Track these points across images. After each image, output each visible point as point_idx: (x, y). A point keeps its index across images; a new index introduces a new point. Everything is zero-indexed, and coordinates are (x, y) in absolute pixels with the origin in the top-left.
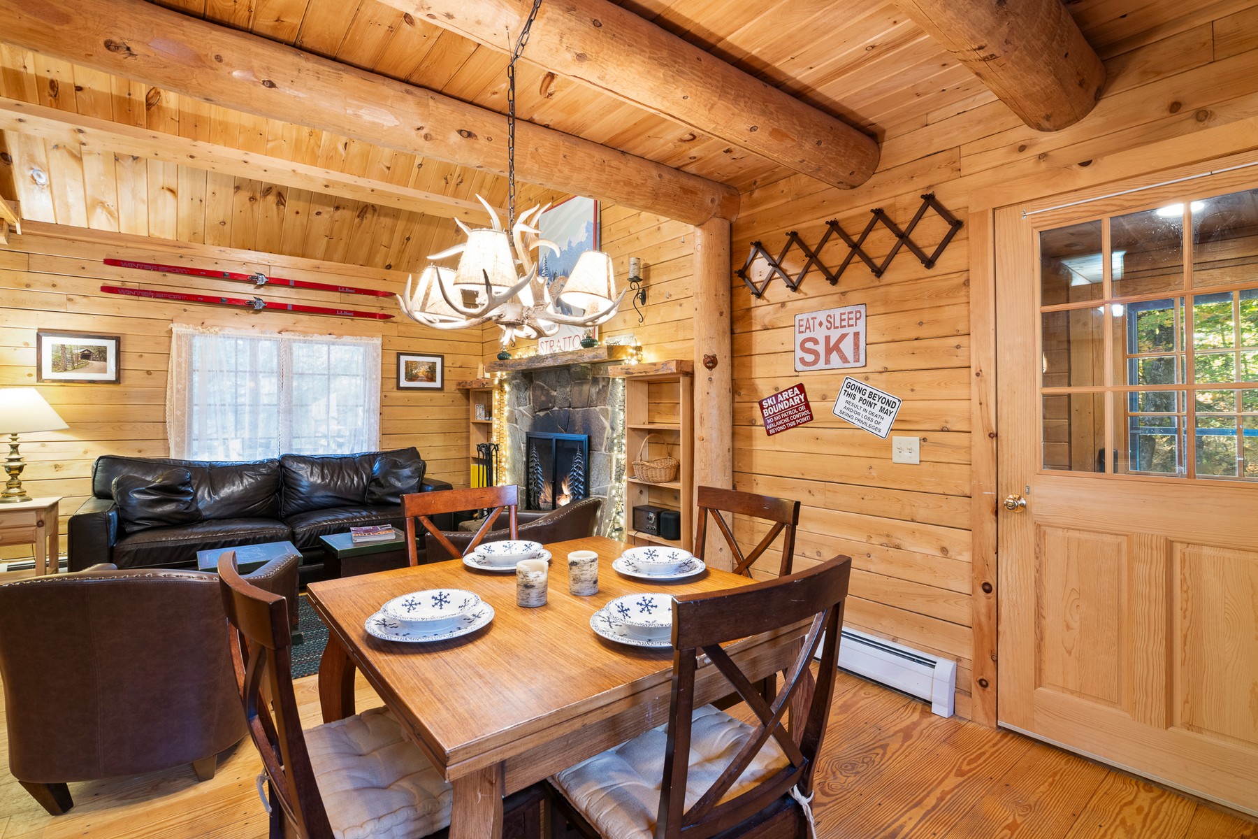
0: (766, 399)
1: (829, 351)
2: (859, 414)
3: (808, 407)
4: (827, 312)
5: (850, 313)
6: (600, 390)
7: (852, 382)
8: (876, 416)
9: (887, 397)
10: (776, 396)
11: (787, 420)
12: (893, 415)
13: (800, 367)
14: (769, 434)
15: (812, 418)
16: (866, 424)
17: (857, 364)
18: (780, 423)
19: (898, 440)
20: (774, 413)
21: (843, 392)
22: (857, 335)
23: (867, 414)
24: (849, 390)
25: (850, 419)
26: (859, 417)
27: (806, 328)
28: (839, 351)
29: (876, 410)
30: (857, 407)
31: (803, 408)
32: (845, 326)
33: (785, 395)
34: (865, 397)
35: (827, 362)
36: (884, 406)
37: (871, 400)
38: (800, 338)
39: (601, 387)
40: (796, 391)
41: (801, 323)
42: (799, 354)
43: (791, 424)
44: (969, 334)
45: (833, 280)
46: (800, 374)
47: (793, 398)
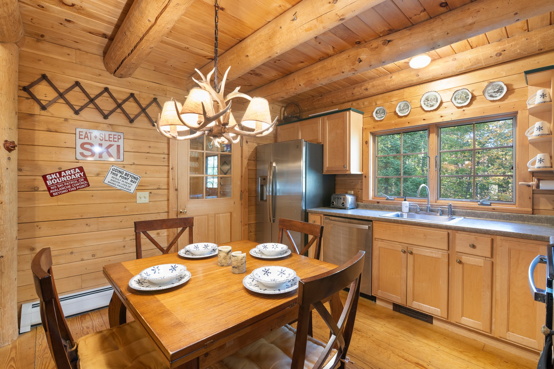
0: (50, 174)
1: (101, 151)
2: (119, 183)
3: (86, 179)
4: (100, 132)
5: (114, 135)
7: (116, 168)
8: (129, 184)
9: (134, 176)
11: (69, 187)
12: (137, 183)
14: (52, 195)
15: (89, 185)
16: (123, 187)
17: (119, 160)
18: (63, 188)
19: (139, 194)
20: (58, 183)
21: (110, 172)
22: (118, 146)
23: (124, 183)
24: (114, 172)
25: (114, 185)
26: (120, 184)
27: (85, 137)
28: (108, 152)
29: (129, 181)
30: (118, 180)
31: (83, 180)
32: (112, 141)
33: (68, 172)
34: (123, 175)
35: (100, 157)
36: (132, 179)
37: (126, 177)
38: (79, 142)
40: (77, 170)
41: (81, 133)
42: (79, 150)
43: (73, 189)
44: (168, 154)
45: (106, 117)
46: (80, 161)
47: (74, 174)
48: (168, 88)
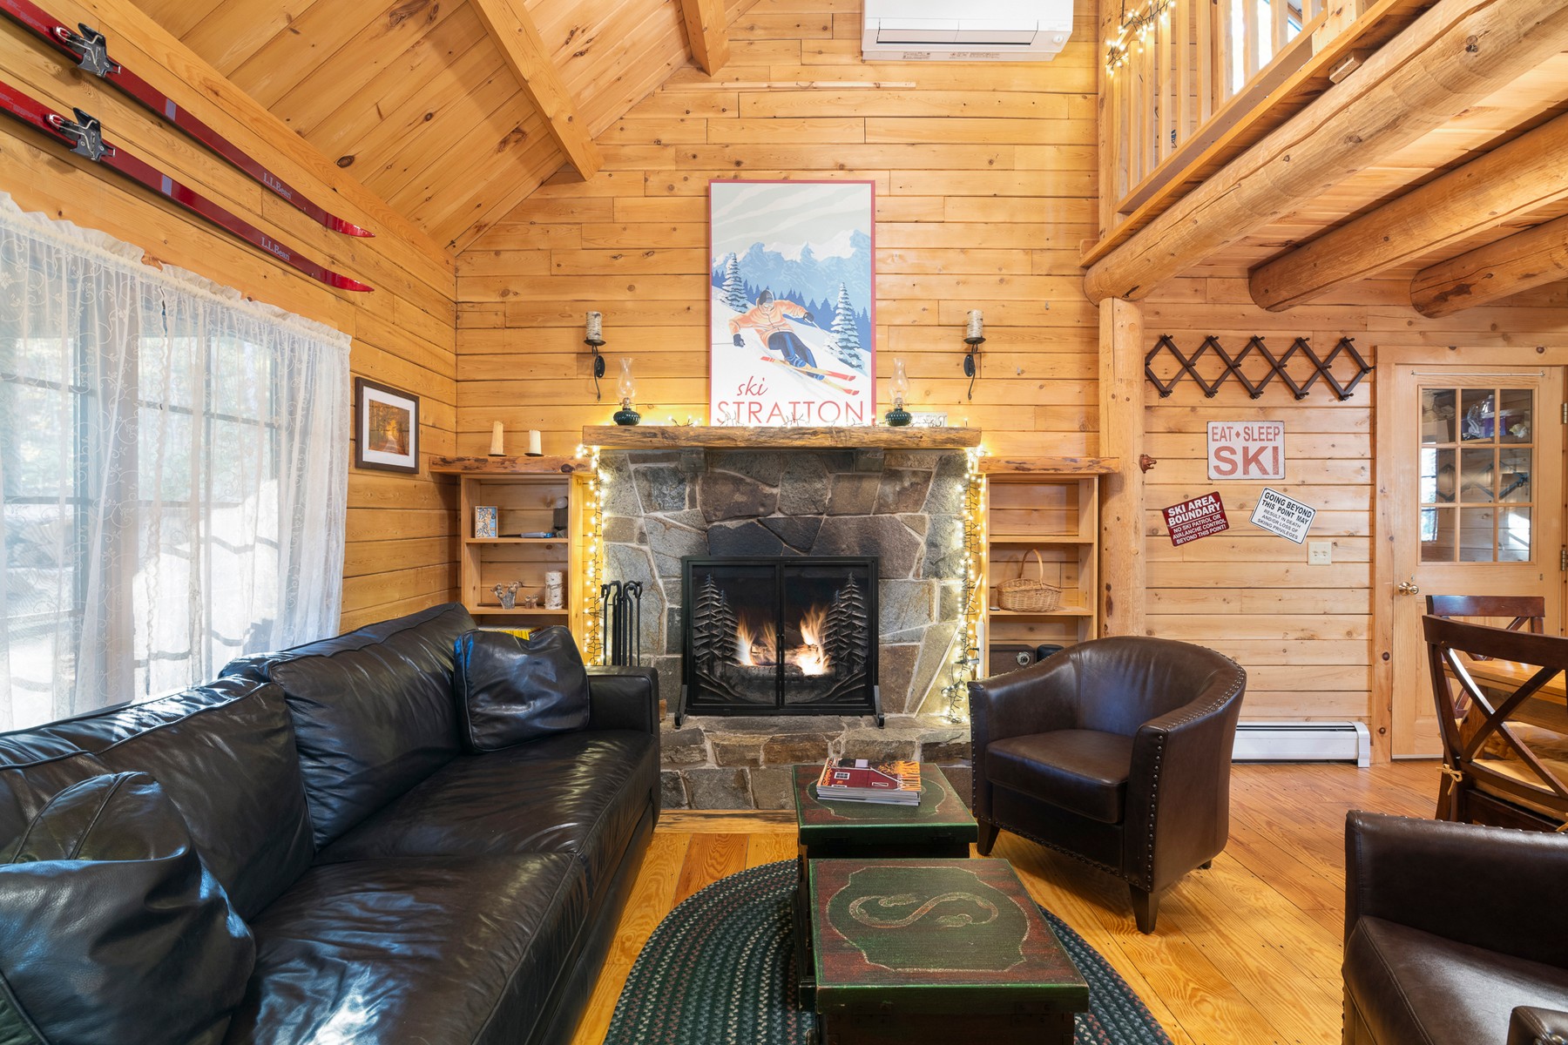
0: (1173, 507)
1: (1247, 461)
2: (1277, 522)
3: (1223, 516)
4: (1245, 424)
5: (1268, 428)
6: (904, 489)
7: (1271, 493)
8: (1294, 524)
9: (1304, 508)
10: (1186, 504)
11: (1199, 529)
12: (1308, 523)
13: (1213, 474)
14: (1175, 544)
15: (1228, 527)
16: (1284, 532)
17: (1277, 477)
18: (1191, 532)
19: (1314, 544)
20: (1183, 522)
21: (1262, 502)
22: (1275, 449)
23: (1285, 523)
24: (1268, 500)
25: (1268, 527)
26: (1278, 526)
27: (1221, 437)
28: (1258, 463)
29: (1294, 519)
30: (1276, 516)
31: (1218, 516)
32: (1264, 440)
33: (1199, 504)
34: (1284, 507)
35: (1246, 472)
36: (1301, 515)
37: (1289, 510)
38: (1213, 446)
39: (907, 484)
40: (1211, 499)
41: (1215, 431)
42: (1213, 461)
43: (1204, 533)
44: (1373, 459)
45: (1254, 394)
46: (1214, 482)
47: (1206, 506)
48: (1371, 310)
